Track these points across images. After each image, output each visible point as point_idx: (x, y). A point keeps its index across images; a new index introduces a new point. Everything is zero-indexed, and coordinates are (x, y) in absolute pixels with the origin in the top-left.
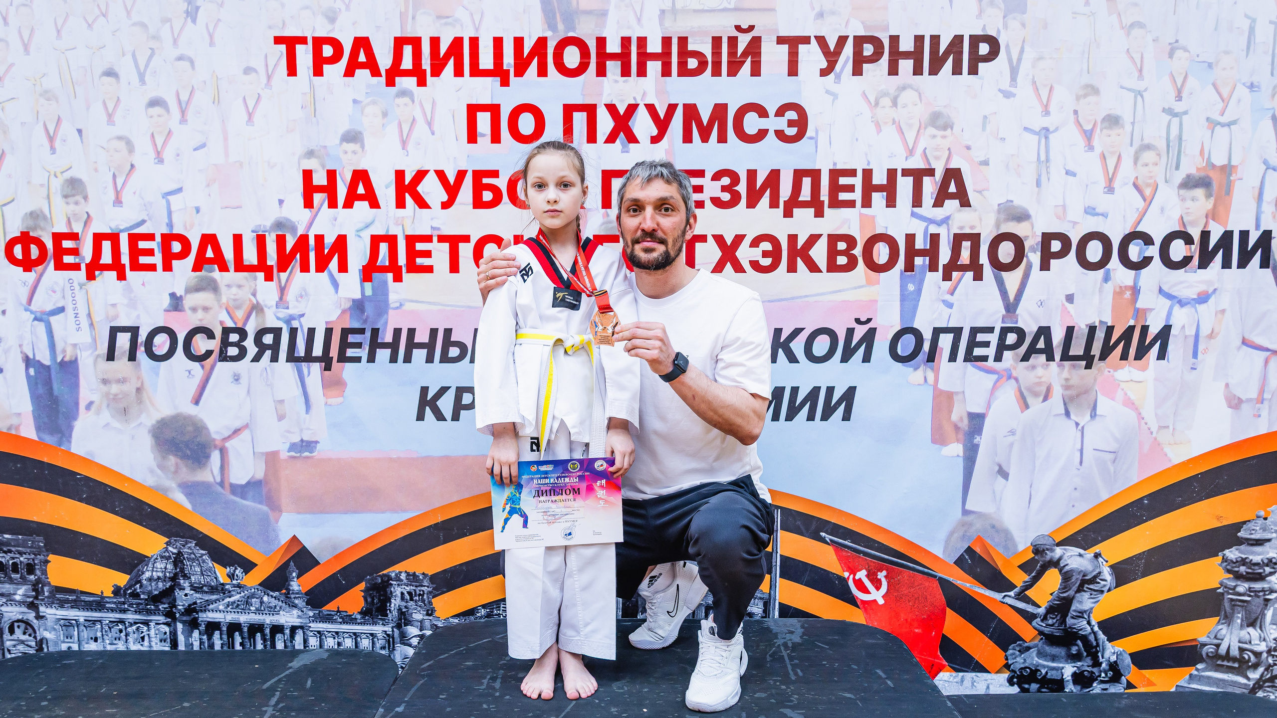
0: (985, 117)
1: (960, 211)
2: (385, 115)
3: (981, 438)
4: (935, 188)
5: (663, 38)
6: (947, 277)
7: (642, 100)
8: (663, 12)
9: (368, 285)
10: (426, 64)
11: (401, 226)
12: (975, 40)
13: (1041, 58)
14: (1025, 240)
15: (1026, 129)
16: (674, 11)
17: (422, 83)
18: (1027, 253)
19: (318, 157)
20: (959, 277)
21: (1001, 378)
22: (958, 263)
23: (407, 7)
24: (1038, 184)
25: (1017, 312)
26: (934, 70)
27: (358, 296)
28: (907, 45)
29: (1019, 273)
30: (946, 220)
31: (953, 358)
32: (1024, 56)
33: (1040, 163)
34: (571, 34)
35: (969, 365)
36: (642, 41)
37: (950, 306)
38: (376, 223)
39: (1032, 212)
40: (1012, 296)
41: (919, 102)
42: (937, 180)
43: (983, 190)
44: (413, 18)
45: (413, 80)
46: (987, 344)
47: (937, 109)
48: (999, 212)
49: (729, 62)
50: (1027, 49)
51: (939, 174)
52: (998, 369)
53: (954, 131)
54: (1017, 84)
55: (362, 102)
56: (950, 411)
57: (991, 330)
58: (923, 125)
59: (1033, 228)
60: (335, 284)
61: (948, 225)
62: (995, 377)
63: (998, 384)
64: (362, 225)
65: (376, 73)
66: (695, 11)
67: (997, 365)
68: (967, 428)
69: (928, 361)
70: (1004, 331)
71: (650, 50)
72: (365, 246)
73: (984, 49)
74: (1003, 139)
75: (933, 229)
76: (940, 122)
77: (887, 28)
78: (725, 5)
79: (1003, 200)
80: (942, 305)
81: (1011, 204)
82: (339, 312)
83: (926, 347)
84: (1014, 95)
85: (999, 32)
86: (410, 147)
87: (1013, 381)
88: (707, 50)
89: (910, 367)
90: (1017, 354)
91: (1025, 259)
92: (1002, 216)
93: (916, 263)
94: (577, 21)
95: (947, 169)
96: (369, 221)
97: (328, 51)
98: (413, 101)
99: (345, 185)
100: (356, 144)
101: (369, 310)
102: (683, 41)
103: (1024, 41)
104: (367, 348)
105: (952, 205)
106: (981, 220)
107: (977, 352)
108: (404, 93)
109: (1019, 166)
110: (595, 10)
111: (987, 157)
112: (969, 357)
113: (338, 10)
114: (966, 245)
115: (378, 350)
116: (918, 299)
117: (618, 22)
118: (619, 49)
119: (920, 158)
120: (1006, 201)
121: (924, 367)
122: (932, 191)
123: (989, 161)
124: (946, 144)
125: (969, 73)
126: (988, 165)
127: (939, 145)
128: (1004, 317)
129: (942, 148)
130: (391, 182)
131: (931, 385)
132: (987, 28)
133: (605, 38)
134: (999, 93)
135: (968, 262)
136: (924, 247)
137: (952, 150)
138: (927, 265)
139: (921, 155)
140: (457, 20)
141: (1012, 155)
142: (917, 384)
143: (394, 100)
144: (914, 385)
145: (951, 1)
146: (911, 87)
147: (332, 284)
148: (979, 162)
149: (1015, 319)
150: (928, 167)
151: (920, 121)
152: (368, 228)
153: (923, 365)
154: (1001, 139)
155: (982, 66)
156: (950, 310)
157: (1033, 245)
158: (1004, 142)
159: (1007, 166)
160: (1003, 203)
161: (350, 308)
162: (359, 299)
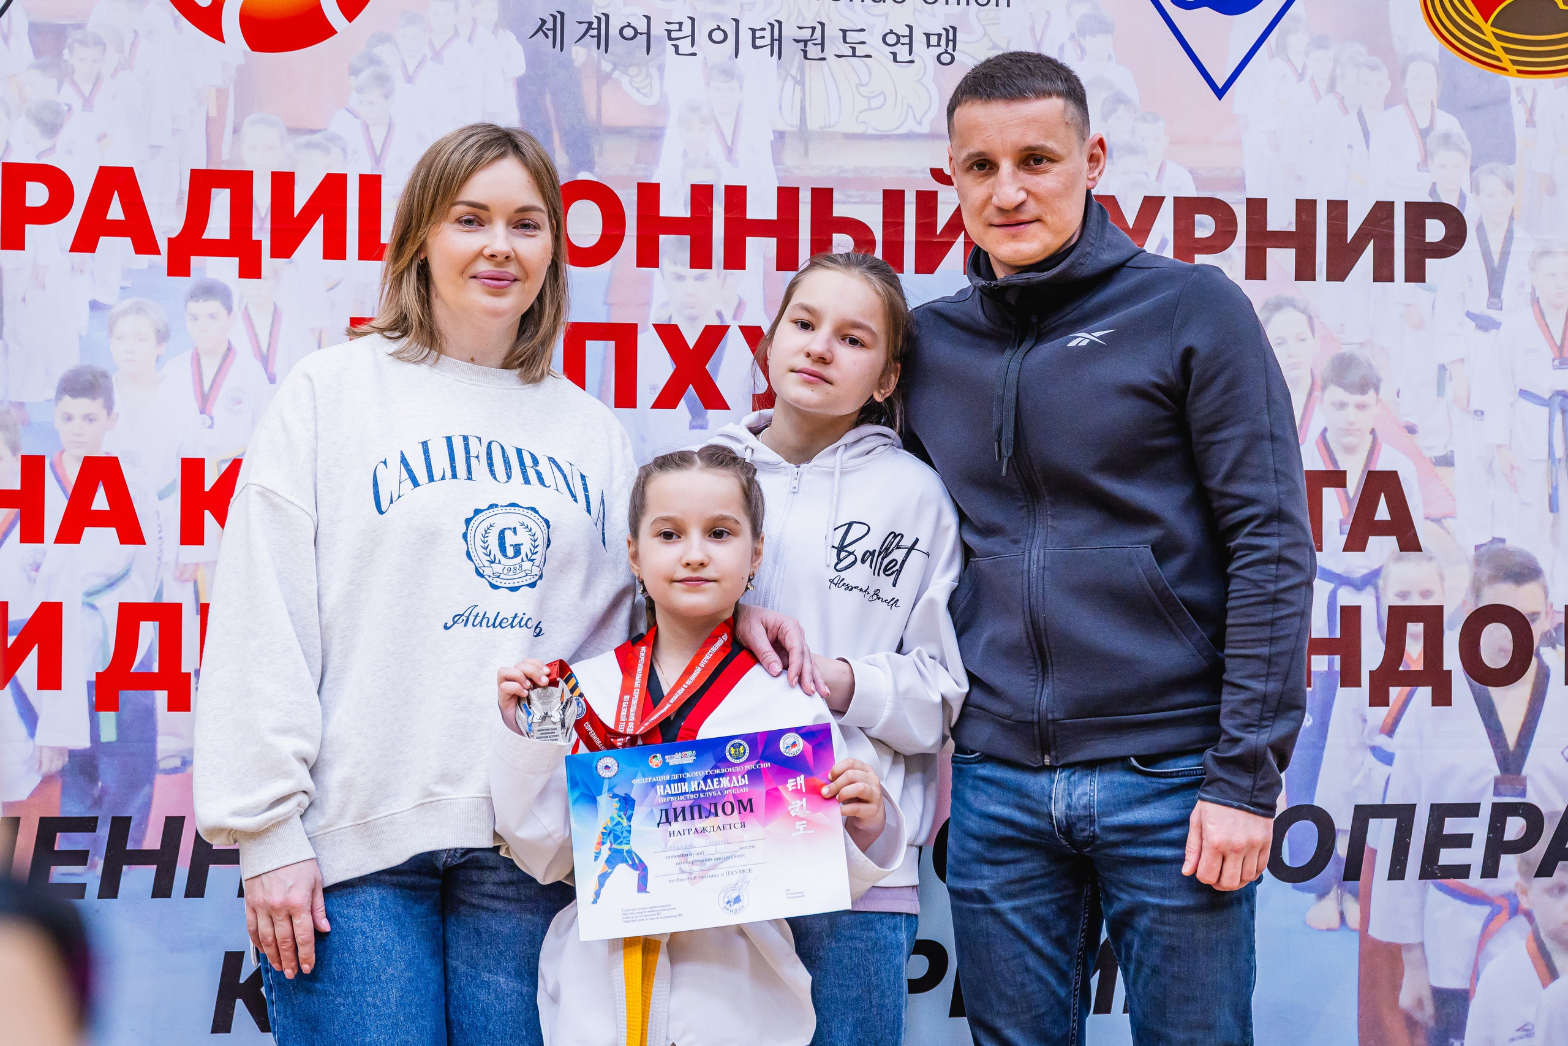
0: (1442, 368)
1: (1399, 559)
2: (163, 336)
4: (1347, 511)
5: (780, 189)
6: (1379, 698)
7: (735, 317)
8: (780, 135)
9: (108, 719)
10: (262, 230)
11: (191, 585)
12: (1418, 212)
13: (1546, 253)
14: (1534, 620)
15: (1523, 393)
16: (803, 134)
17: (250, 269)
21: (1499, 913)
22: (1401, 669)
23: (222, 108)
24: (1553, 506)
25: (1525, 771)
26: (1338, 271)
27: (83, 742)
28: (1280, 219)
29: (1522, 690)
30: (1371, 579)
32: (1515, 247)
33: (1553, 463)
35: (1432, 887)
36: (736, 196)
37: (1387, 758)
38: (134, 577)
39: (1544, 564)
40: (1511, 738)
41: (1310, 334)
42: (1351, 495)
43: (1445, 517)
44: (236, 131)
46: (1464, 841)
47: (1345, 349)
48: (1478, 561)
49: (918, 244)
50: (1519, 233)
51: (1354, 482)
52: (1491, 895)
53: (1381, 395)
54: (1501, 301)
55: (110, 307)
56: (1396, 987)
57: (1470, 810)
58: (1319, 382)
59: (1546, 597)
60: (30, 716)
61: (1376, 588)
62: (1485, 910)
63: (1492, 925)
64: (98, 581)
65: (145, 244)
66: (848, 136)
67: (1490, 886)
68: (1431, 1023)
69: (1346, 878)
70: (1501, 813)
71: (752, 213)
72: (105, 629)
73: (1435, 230)
74: (1479, 413)
75: (1347, 599)
76: (1354, 376)
77: (1240, 184)
78: (910, 126)
79: (1485, 539)
80: (1371, 760)
81: (1500, 545)
82: (36, 780)
83: (1342, 847)
84: (1497, 325)
85: (1462, 197)
86: (218, 408)
87: (1521, 920)
88: (873, 217)
89: (1309, 892)
90: (1527, 862)
91: (1534, 660)
92: (1485, 572)
93: (1315, 668)
95: (1370, 472)
96: (116, 571)
97: (37, 194)
98: (229, 309)
99: (64, 490)
100: (94, 398)
101: (109, 776)
102: (823, 198)
103: (1511, 219)
104: (98, 863)
105: (1382, 547)
106: (1442, 578)
107: (1448, 856)
108: (210, 291)
109: (1513, 467)
110: (636, 127)
111: (1450, 448)
112: (1431, 870)
113: (66, 108)
114: (1415, 630)
115: (125, 868)
116: (1321, 745)
117: (685, 154)
118: (686, 210)
119: (1316, 449)
120: (1490, 539)
121: (1339, 891)
122: (1342, 517)
123: (1452, 456)
124: (1365, 420)
125: (1408, 279)
126: (1452, 465)
127: (1352, 424)
128: (1497, 782)
129: (1359, 430)
130: (172, 484)
131: (1354, 930)
132: (1439, 189)
133: (657, 186)
134: (1468, 320)
135: (1420, 667)
136: (1330, 634)
137: (1378, 434)
138: (1337, 672)
139: (1316, 442)
140: (334, 139)
141: (1499, 446)
142: (1325, 927)
143: (186, 305)
144: (1320, 930)
145: (1366, 134)
146: (1291, 303)
147: (22, 715)
148: (1434, 460)
149: (1521, 787)
150: (1331, 468)
151: (1312, 372)
152: (113, 587)
153: (1335, 886)
154: (1476, 412)
155: (1432, 265)
156: (1387, 769)
157: (1549, 631)
158: (1482, 420)
159: (1490, 469)
160: (1485, 545)
161: (62, 772)
162: (85, 750)
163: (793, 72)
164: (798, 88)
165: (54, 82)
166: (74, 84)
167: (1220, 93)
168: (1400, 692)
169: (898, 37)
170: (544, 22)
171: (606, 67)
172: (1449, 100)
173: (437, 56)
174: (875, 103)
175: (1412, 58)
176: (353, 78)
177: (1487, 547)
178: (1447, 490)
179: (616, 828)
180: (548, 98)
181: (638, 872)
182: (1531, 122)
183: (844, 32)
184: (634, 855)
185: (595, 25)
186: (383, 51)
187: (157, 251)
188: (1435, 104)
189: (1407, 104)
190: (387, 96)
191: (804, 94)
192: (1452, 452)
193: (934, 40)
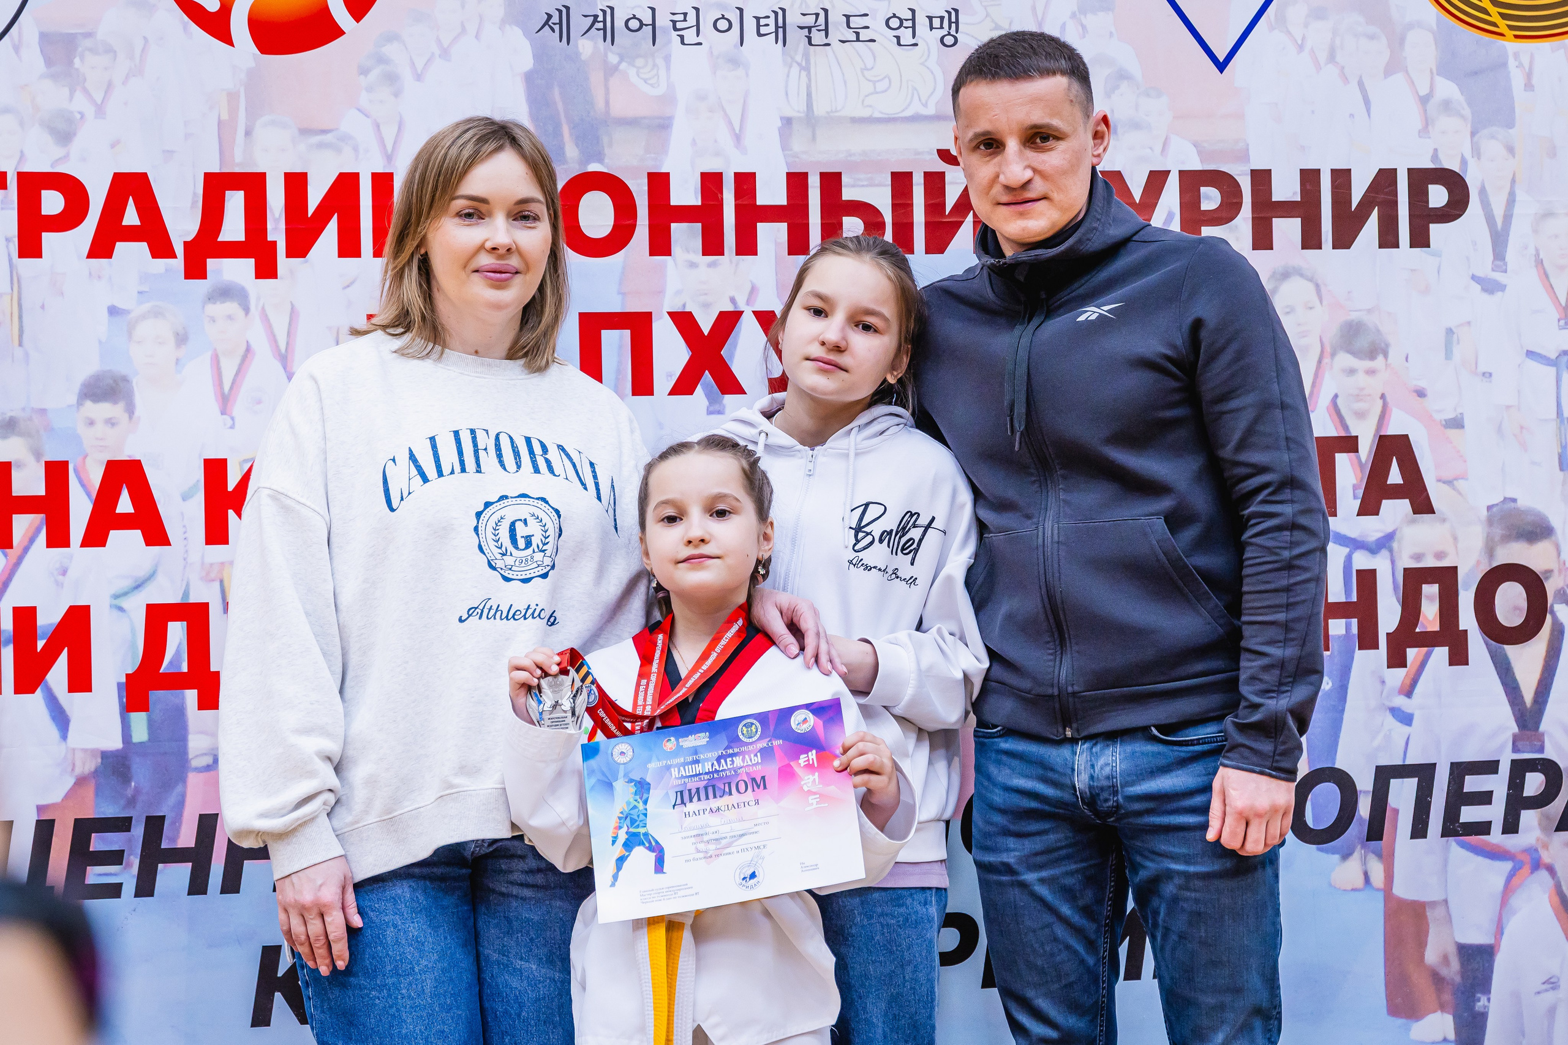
0: (1450, 332)
1: (1413, 521)
2: (181, 339)
3: (1489, 1000)
4: (1360, 475)
5: (788, 174)
6: (1397, 659)
7: (748, 303)
8: (788, 122)
9: (139, 721)
11: (217, 585)
12: (1420, 179)
13: (1548, 215)
14: (1547, 578)
15: (1530, 354)
16: (811, 120)
17: (266, 269)
18: (1552, 606)
19: (26, 434)
20: (1421, 658)
21: (1520, 868)
22: (1417, 630)
23: (233, 111)
25: (1543, 727)
26: (1344, 239)
27: (115, 743)
28: (1287, 188)
29: (1538, 646)
30: (1386, 542)
31: (1419, 830)
32: (1517, 210)
34: (594, 167)
35: (1454, 844)
36: (746, 182)
37: (1406, 719)
38: (161, 579)
39: (1555, 522)
40: (1528, 695)
41: (1318, 302)
42: (1363, 460)
43: (1456, 479)
44: (248, 133)
45: (247, 265)
47: (1354, 316)
48: (1490, 521)
49: (928, 225)
50: (1520, 196)
51: (1366, 447)
52: (1513, 851)
53: (1390, 360)
54: (1506, 264)
55: (128, 312)
56: (1421, 944)
58: (1328, 349)
60: (61, 719)
61: (1391, 551)
62: (1508, 866)
63: (1515, 880)
64: (126, 584)
65: (161, 248)
66: (854, 120)
68: (1458, 979)
69: (1368, 839)
71: (762, 199)
72: (133, 631)
73: (1438, 196)
74: (1488, 375)
75: (1362, 561)
76: (1362, 343)
77: (1244, 156)
78: (916, 108)
79: (1497, 499)
80: (1390, 721)
81: (1512, 505)
82: (70, 782)
83: (1364, 808)
84: (1502, 288)
85: (1464, 162)
86: (238, 409)
87: (1543, 874)
88: (882, 200)
89: (1333, 854)
90: (1547, 817)
91: (1549, 617)
92: (1498, 532)
93: (1332, 632)
94: (605, 140)
95: (1381, 437)
96: (142, 573)
97: (52, 203)
99: (88, 494)
100: (115, 402)
101: (142, 775)
102: (831, 182)
103: (1513, 181)
104: (135, 862)
105: (1396, 510)
106: (1455, 539)
107: (1469, 814)
108: (226, 293)
109: (1522, 428)
110: (644, 118)
111: (1459, 411)
112: (1452, 828)
113: (78, 116)
114: (1430, 591)
115: (160, 866)
116: (1340, 708)
117: (694, 142)
118: (697, 198)
119: (1327, 416)
120: (1502, 499)
121: (1363, 852)
122: (1355, 482)
123: (1462, 419)
124: (1375, 386)
125: (1413, 245)
126: (1463, 427)
127: (1362, 389)
128: (1516, 739)
129: (1369, 395)
130: (196, 485)
131: (1378, 890)
132: (1441, 155)
133: (668, 174)
134: (1473, 283)
135: (1436, 627)
136: (1346, 598)
137: (1388, 399)
138: (1354, 635)
139: (1328, 409)
140: (345, 138)
141: (1508, 407)
142: (1350, 888)
143: (204, 307)
144: (1345, 890)
145: (1367, 102)
146: (1299, 272)
147: (54, 718)
148: (1444, 423)
149: (1539, 743)
150: (1343, 434)
151: (1321, 340)
152: (140, 589)
153: (1359, 847)
154: (1484, 374)
155: (1436, 230)
156: (1406, 729)
157: (1563, 588)
158: (1490, 382)
159: (1499, 430)
160: (1497, 504)
161: (96, 773)
162: (118, 751)
163: (799, 58)
164: (804, 73)
165: (66, 90)
166: (86, 91)
167: (1221, 66)
168: (1418, 653)
169: (901, 21)
170: (550, 16)
171: (613, 59)
172: (1447, 68)
173: (445, 53)
174: (880, 87)
175: (1410, 26)
176: (362, 77)
177: (1499, 507)
178: (1458, 452)
179: (632, 812)
180: (556, 92)
181: (655, 854)
182: (1529, 86)
183: (848, 17)
184: (650, 837)
185: (600, 18)
186: (391, 50)
187: (172, 255)
188: (1435, 71)
189: (1407, 72)
190: (396, 95)
191: (810, 80)
192: (1461, 414)
193: (936, 23)
